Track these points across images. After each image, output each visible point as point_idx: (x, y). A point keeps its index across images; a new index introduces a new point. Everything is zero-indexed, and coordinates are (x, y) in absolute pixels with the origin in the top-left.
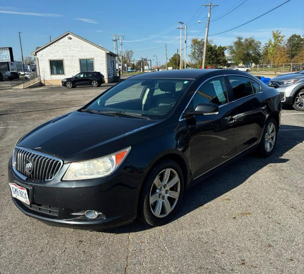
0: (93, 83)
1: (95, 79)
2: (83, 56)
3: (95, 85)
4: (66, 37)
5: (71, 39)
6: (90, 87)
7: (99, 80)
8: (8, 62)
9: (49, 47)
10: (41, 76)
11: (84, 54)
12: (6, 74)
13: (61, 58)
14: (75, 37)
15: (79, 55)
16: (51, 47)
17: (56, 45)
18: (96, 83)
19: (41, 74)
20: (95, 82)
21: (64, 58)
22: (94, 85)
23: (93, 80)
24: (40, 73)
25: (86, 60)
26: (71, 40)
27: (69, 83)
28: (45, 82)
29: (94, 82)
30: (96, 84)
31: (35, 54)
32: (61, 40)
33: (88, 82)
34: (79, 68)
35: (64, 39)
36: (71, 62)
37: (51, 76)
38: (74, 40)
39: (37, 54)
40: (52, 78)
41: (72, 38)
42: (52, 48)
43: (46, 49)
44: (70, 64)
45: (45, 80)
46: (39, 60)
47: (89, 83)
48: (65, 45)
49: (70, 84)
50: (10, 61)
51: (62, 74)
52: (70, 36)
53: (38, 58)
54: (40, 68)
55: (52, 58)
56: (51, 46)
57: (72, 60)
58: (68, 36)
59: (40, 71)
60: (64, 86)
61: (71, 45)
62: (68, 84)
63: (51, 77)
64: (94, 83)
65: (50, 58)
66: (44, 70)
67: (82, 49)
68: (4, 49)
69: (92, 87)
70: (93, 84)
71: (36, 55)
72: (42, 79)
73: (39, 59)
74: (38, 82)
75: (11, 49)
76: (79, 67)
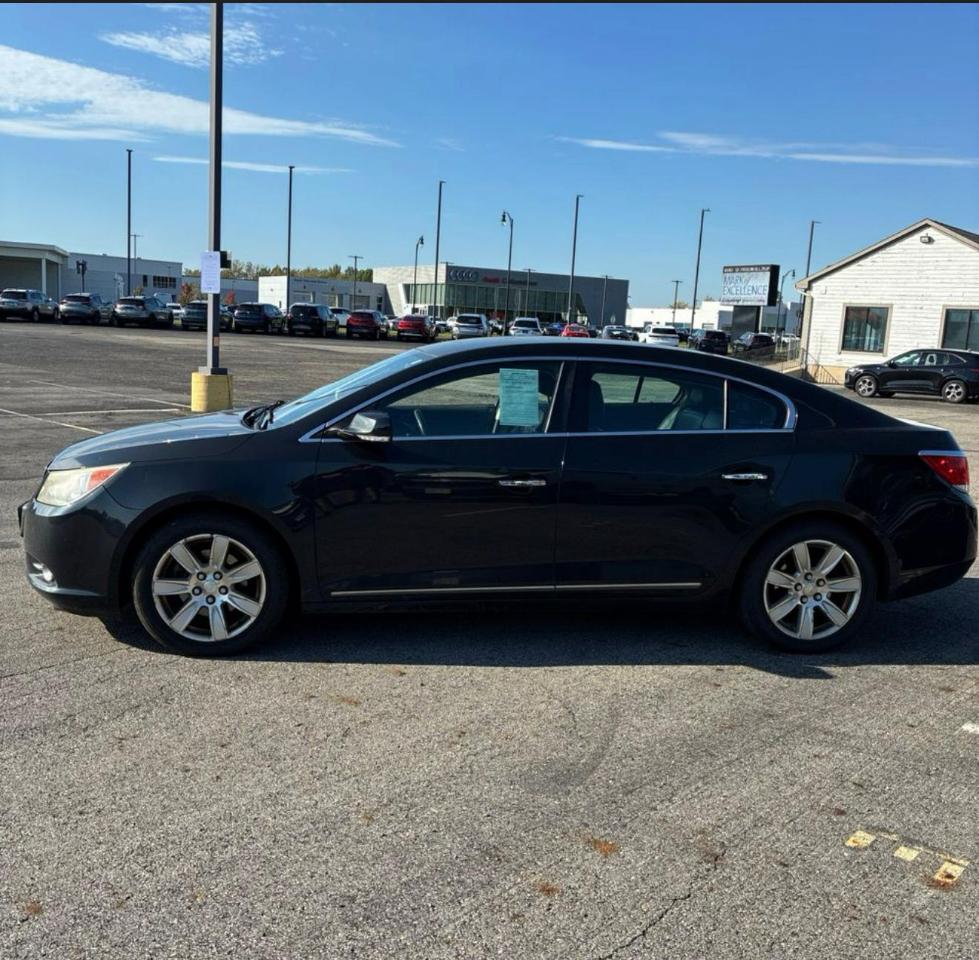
0: (947, 390)
1: (958, 376)
2: (962, 299)
3: (953, 396)
4: (917, 237)
5: (930, 240)
6: (936, 400)
7: (971, 380)
8: (758, 308)
9: (853, 267)
10: (810, 351)
11: (966, 290)
12: (741, 340)
13: (884, 302)
14: (944, 237)
15: (948, 294)
16: (860, 268)
17: (877, 260)
18: (960, 390)
19: (810, 348)
20: (957, 388)
21: (894, 302)
22: (949, 397)
23: (949, 380)
24: (810, 344)
25: (971, 311)
26: (928, 246)
27: (868, 381)
28: (817, 370)
29: (954, 385)
30: (959, 394)
31: (806, 287)
32: (898, 245)
33: (932, 384)
34: (937, 337)
35: (907, 241)
36: (915, 317)
37: (840, 353)
38: (941, 246)
39: (814, 285)
40: (841, 360)
41: (934, 238)
42: (864, 268)
43: (845, 271)
44: (909, 322)
45: (818, 366)
46: (814, 305)
47: (934, 387)
48: (905, 262)
49: (870, 384)
50: (766, 303)
51: (875, 351)
52: (930, 232)
53: (812, 299)
54: (812, 328)
55: (854, 301)
56: (861, 262)
57: (921, 308)
58: (923, 233)
59: (811, 336)
60: (850, 388)
61: (928, 262)
62: (864, 382)
63: (839, 357)
64: (951, 388)
65: (847, 301)
66: (822, 334)
67: (962, 276)
68: (752, 269)
69: (941, 400)
70: (949, 393)
71: (809, 288)
72: (811, 362)
73: (815, 301)
74: (798, 368)
75: (774, 271)
76: (937, 333)
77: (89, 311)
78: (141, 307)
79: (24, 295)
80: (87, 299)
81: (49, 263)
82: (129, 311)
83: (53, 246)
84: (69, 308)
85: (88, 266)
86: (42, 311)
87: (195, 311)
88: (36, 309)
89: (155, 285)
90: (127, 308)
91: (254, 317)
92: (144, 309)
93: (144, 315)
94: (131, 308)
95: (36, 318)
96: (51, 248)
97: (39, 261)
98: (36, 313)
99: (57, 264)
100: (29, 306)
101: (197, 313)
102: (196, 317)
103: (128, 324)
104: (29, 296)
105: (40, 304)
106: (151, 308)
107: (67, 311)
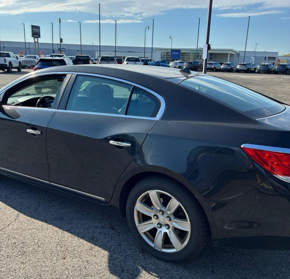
77: (229, 68)
78: (245, 66)
79: (212, 64)
80: (229, 64)
81: (231, 54)
82: (241, 68)
83: (232, 49)
84: (224, 67)
85: (240, 54)
86: (216, 68)
87: (262, 67)
88: (215, 67)
89: (268, 59)
90: (240, 67)
91: (282, 68)
92: (246, 67)
93: (245, 69)
94: (241, 67)
95: (215, 70)
96: (231, 50)
97: (228, 54)
98: (215, 69)
99: (234, 55)
100: (213, 67)
101: (263, 68)
102: (262, 69)
103: (240, 72)
104: (213, 64)
105: (216, 66)
106: (248, 66)
107: (223, 68)
